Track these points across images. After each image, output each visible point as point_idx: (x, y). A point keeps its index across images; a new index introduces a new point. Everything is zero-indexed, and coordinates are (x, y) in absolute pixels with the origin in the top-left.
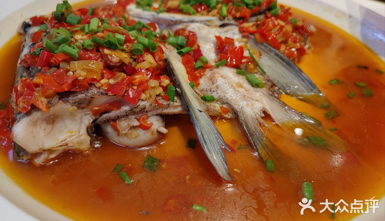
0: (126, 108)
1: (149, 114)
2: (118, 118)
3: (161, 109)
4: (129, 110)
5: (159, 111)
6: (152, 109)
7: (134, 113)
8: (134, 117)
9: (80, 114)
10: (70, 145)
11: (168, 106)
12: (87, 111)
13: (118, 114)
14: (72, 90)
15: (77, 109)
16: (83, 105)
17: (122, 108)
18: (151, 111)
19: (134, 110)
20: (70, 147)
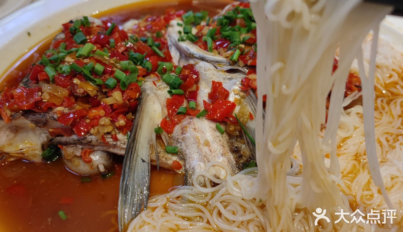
0: (74, 137)
1: (96, 148)
2: (67, 144)
3: (106, 147)
4: (77, 140)
5: (105, 148)
6: (98, 144)
7: (81, 144)
8: (81, 147)
9: (38, 131)
10: (26, 155)
11: (115, 146)
12: (45, 130)
13: (67, 141)
14: (32, 110)
15: (36, 127)
16: (39, 125)
17: (73, 136)
18: (97, 146)
19: (81, 141)
20: (26, 156)
